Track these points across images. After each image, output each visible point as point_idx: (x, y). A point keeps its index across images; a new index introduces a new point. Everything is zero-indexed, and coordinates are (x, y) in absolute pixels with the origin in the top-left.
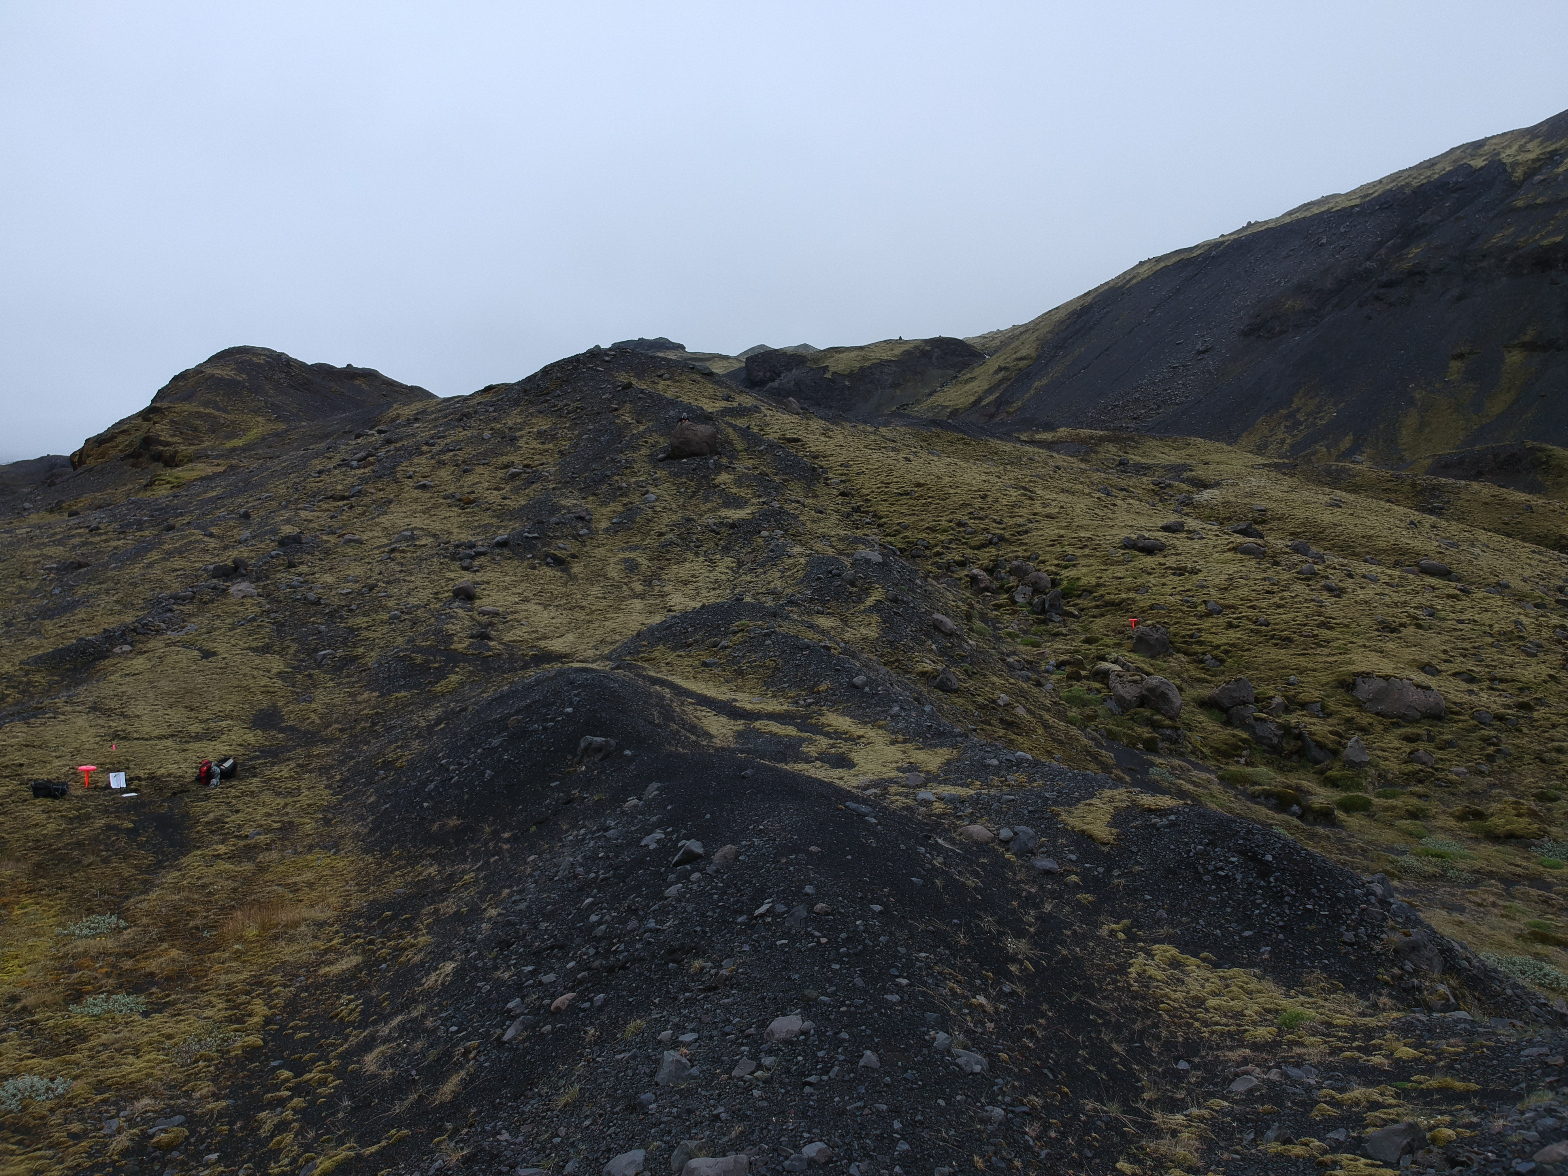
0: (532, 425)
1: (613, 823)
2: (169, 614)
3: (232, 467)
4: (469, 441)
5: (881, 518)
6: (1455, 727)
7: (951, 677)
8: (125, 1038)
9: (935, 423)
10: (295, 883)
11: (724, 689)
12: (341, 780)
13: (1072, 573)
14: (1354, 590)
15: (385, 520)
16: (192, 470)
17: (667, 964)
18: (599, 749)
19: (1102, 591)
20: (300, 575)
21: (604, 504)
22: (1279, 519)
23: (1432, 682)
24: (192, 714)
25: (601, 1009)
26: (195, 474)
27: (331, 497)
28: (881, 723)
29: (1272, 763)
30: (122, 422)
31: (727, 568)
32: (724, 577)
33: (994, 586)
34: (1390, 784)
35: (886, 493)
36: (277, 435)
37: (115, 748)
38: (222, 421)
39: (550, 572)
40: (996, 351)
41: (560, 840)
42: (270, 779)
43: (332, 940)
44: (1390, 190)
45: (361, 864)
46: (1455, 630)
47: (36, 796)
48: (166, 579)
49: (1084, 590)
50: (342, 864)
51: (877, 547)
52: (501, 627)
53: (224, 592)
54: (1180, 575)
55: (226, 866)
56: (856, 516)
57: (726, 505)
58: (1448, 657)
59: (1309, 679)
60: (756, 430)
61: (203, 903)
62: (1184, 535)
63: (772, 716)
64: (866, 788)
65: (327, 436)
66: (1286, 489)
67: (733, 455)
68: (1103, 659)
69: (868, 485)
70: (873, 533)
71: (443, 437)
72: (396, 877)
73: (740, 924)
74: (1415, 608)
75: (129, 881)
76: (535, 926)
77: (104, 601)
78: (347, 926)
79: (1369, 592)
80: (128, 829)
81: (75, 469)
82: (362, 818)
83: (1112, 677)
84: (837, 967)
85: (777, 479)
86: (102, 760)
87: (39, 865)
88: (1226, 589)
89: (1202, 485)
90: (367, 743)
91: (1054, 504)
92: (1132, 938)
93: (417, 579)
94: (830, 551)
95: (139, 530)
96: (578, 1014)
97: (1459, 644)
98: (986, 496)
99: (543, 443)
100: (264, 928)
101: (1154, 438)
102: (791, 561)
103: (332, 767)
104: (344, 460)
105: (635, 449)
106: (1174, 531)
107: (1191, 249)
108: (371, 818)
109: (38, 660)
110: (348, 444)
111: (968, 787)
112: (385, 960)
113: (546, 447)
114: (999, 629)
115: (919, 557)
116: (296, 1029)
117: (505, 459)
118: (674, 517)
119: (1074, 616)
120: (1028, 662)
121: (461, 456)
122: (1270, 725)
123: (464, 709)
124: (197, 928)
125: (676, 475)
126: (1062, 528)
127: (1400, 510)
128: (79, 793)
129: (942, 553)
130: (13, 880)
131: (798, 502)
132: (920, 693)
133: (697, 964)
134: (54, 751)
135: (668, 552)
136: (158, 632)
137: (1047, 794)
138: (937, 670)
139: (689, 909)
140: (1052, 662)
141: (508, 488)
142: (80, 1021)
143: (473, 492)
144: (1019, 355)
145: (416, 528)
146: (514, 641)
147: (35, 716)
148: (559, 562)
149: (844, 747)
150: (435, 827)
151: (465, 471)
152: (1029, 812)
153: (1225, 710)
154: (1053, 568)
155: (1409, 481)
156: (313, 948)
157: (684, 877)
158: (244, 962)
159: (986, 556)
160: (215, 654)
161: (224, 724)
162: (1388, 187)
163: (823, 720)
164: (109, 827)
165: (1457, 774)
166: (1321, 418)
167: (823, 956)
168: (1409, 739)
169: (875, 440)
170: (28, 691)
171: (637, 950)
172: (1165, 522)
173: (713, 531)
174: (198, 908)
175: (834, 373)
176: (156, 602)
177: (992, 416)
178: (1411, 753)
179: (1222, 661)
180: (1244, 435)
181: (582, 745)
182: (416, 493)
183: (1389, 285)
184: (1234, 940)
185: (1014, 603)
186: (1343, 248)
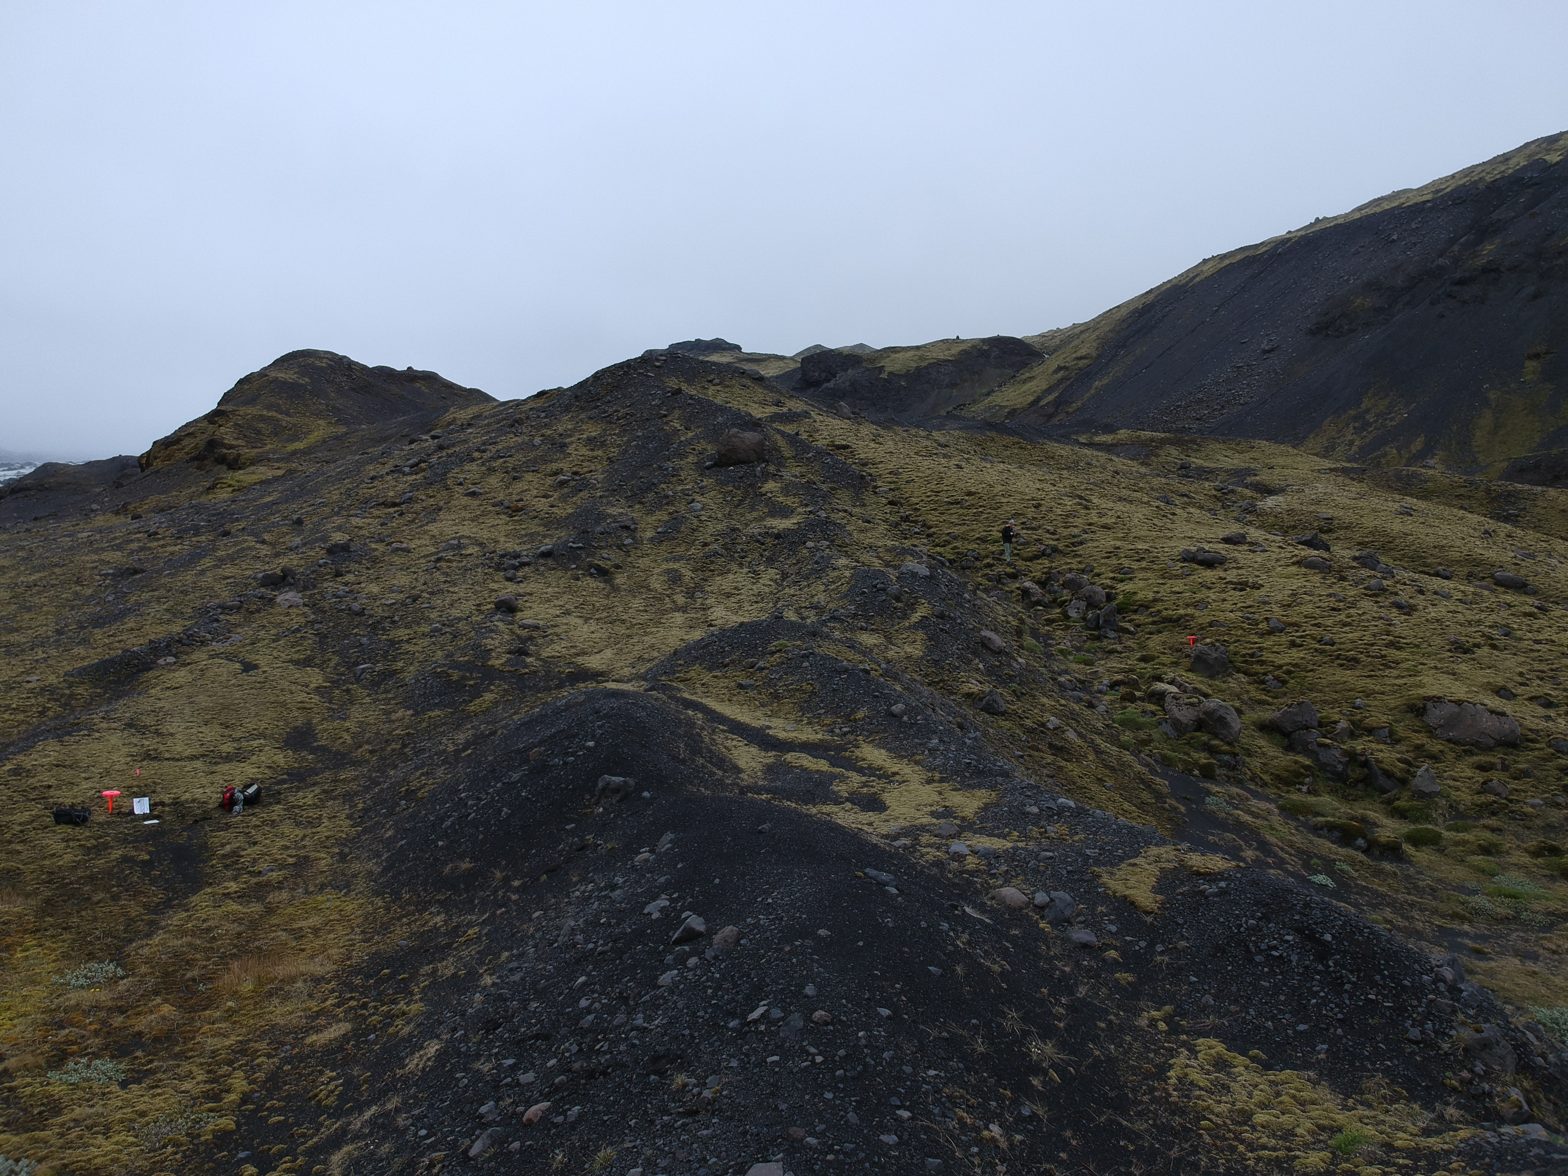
0: (582, 432)
1: (621, 880)
2: (215, 625)
3: (290, 472)
4: (520, 447)
5: (930, 527)
6: (1531, 755)
7: (999, 699)
8: (98, 1115)
9: (990, 425)
10: (301, 928)
11: (759, 713)
12: (363, 809)
13: (1128, 587)
14: (1425, 608)
15: (433, 528)
16: (253, 473)
17: (648, 1075)
18: (617, 790)
19: (1159, 606)
20: (346, 584)
21: (650, 512)
22: (1346, 528)
23: (1507, 707)
24: (227, 732)
25: (573, 1126)
26: (255, 478)
27: (383, 503)
28: (918, 757)
29: (1337, 791)
30: (188, 425)
31: (771, 580)
32: (767, 590)
33: (1046, 600)
34: (1460, 815)
35: (936, 502)
36: (337, 438)
37: (145, 771)
38: (284, 424)
39: (592, 583)
40: (1055, 350)
41: (568, 896)
42: (293, 807)
43: (326, 1000)
44: (1464, 185)
45: (370, 908)
46: (1532, 650)
47: (58, 822)
48: (217, 587)
49: (1141, 606)
50: (351, 907)
51: (925, 558)
52: (540, 641)
53: (271, 601)
54: (1242, 590)
55: (233, 906)
56: (904, 526)
57: (773, 514)
58: (1524, 680)
59: (1376, 703)
60: (804, 436)
61: (206, 950)
62: (1246, 547)
63: (806, 747)
64: (896, 837)
65: (384, 439)
66: (1353, 495)
67: (781, 462)
68: (1159, 679)
69: (917, 493)
70: (923, 545)
71: (494, 443)
72: (402, 925)
73: (731, 1029)
74: (1490, 627)
75: (135, 922)
76: (525, 1003)
77: (155, 610)
78: (344, 983)
79: (1440, 610)
80: (143, 861)
81: (142, 471)
82: (378, 855)
83: (1168, 699)
84: (829, 1095)
85: (824, 487)
86: (129, 782)
87: (48, 901)
88: (1289, 606)
89: (1267, 491)
90: (395, 767)
91: (1110, 513)
92: (1174, 1030)
93: (460, 590)
94: (877, 562)
95: (195, 535)
96: (549, 1130)
97: (1536, 666)
98: (1040, 505)
99: (592, 450)
100: (260, 982)
101: (1217, 440)
102: (836, 574)
103: (356, 794)
104: (396, 466)
105: (682, 456)
106: (1235, 543)
107: (1256, 246)
108: (385, 856)
109: (82, 671)
110: (402, 450)
111: (1004, 838)
112: (375, 1029)
113: (595, 453)
114: (1051, 645)
115: (969, 568)
116: (273, 1110)
117: (554, 466)
118: (719, 527)
119: (1129, 632)
120: (1079, 681)
121: (511, 462)
122: (1334, 752)
123: (493, 733)
124: (193, 980)
125: (722, 483)
126: (1118, 539)
127: (1474, 518)
128: (102, 819)
129: (993, 565)
130: (20, 918)
131: (845, 511)
132: (964, 717)
133: (680, 1079)
134: (84, 772)
135: (712, 562)
136: (203, 643)
137: (1088, 852)
138: (983, 692)
139: (680, 1005)
140: (1105, 682)
141: (556, 495)
142: (57, 1090)
143: (522, 500)
144: (1079, 354)
145: (463, 537)
146: (552, 657)
147: (69, 734)
148: (603, 573)
149: (877, 785)
150: (447, 869)
151: (515, 478)
152: (1068, 872)
153: (1287, 735)
154: (1108, 582)
155: (1483, 487)
156: (304, 1010)
157: (681, 960)
158: (235, 1022)
159: (1039, 568)
160: (256, 667)
161: (255, 743)
162: (1461, 182)
163: (857, 752)
164: (125, 859)
165: (1533, 806)
166: (1392, 419)
167: (815, 1080)
168: (1482, 768)
169: (927, 447)
170: (69, 704)
171: (620, 1053)
172: (1227, 533)
173: (758, 541)
174: (198, 956)
175: (890, 373)
176: (203, 612)
177: (1051, 416)
178: (1485, 783)
179: (1284, 682)
180: (1311, 436)
181: (600, 785)
182: (465, 500)
183: (1461, 282)
184: (1287, 1034)
185: (1067, 617)
186: (1415, 244)
